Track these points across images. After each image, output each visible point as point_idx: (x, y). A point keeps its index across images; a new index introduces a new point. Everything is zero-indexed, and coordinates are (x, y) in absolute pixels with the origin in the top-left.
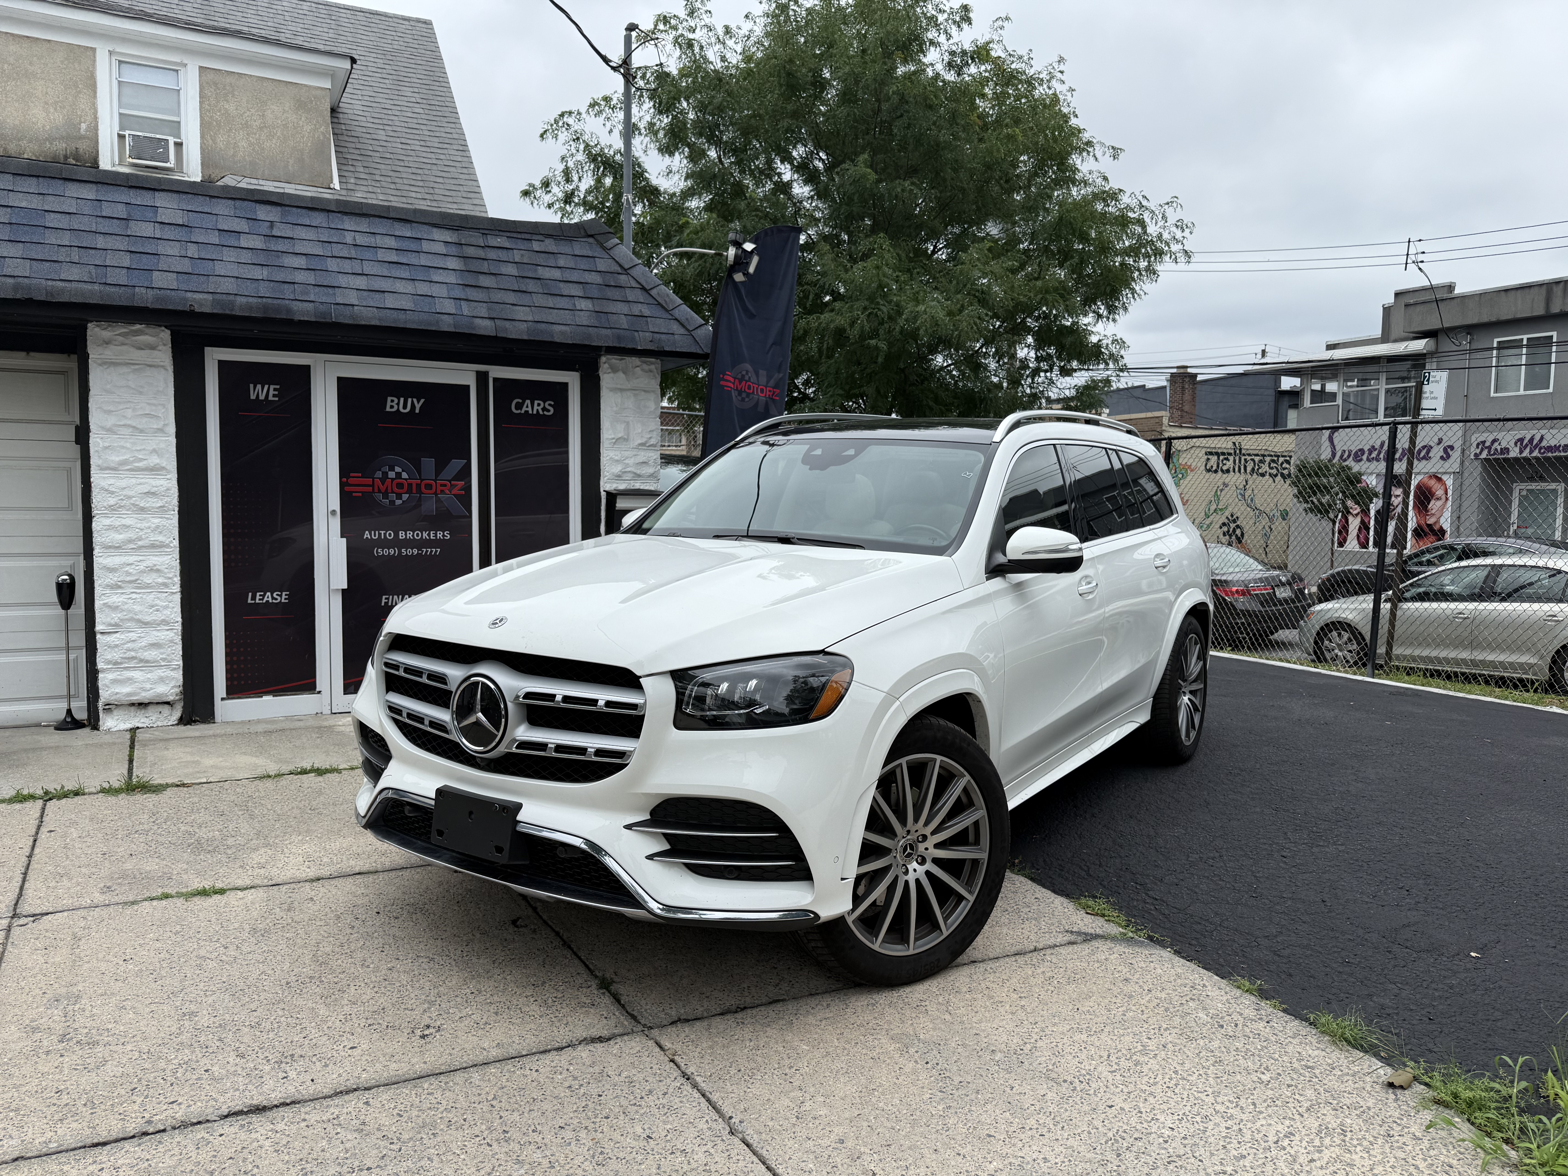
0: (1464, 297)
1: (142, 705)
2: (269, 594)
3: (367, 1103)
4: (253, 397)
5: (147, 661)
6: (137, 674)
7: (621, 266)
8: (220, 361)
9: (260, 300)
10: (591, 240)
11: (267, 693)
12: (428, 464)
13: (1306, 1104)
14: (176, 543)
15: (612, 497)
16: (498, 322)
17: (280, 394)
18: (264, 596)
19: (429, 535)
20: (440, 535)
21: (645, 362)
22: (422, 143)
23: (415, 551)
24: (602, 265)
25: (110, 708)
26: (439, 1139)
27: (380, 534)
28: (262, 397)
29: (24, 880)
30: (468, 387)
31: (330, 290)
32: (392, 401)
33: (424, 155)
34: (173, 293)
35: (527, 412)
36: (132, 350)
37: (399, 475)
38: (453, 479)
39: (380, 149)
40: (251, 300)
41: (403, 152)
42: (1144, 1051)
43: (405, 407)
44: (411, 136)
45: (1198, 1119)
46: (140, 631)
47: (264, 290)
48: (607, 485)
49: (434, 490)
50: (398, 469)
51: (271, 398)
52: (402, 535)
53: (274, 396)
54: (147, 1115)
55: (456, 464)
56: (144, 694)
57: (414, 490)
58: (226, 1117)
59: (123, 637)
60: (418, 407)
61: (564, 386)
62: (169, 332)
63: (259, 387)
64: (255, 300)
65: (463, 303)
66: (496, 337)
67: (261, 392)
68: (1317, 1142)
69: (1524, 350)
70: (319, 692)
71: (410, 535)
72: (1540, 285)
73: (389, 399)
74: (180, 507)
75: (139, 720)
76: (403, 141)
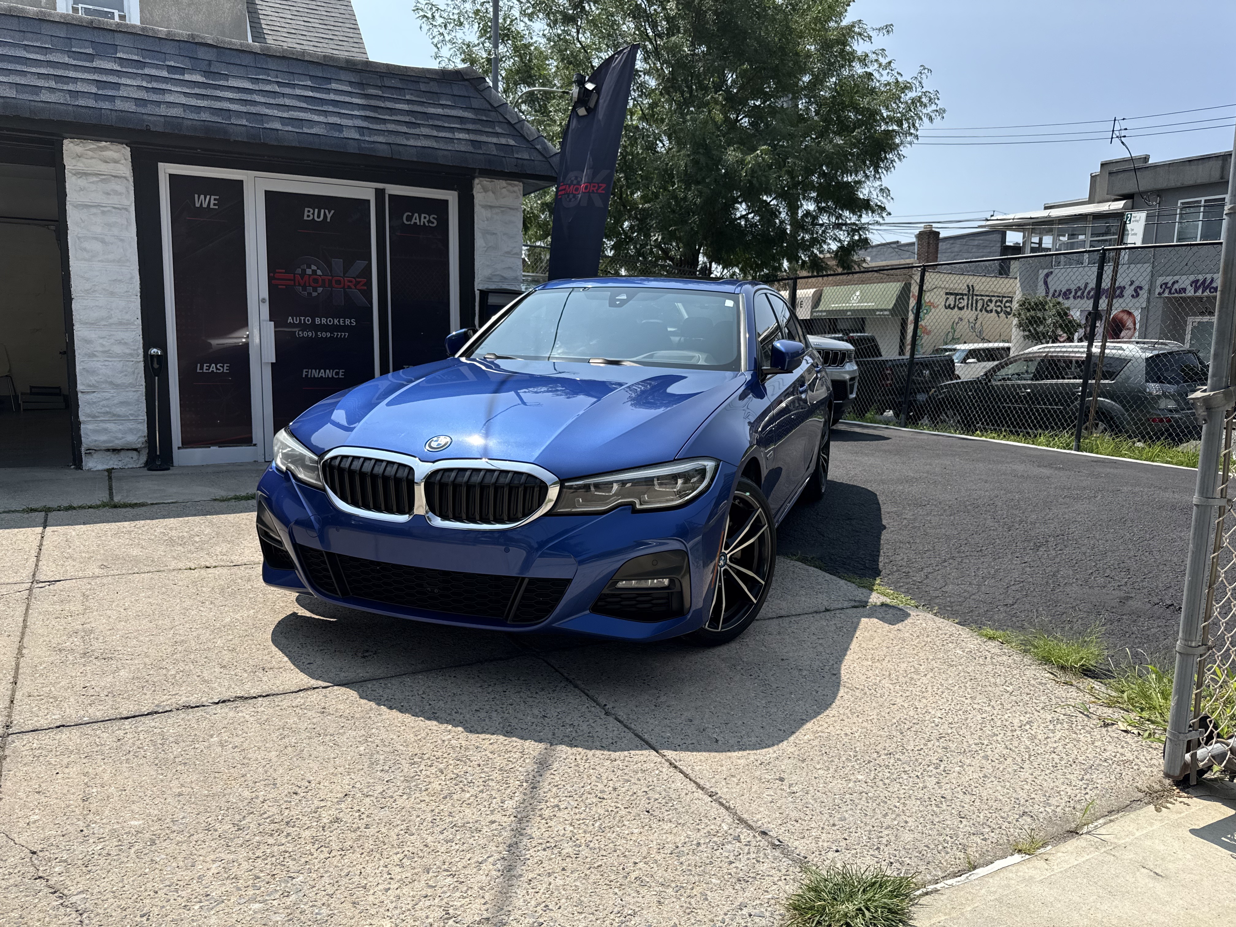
0: (1155, 167)
1: (115, 451)
2: (213, 365)
3: (325, 696)
4: (198, 205)
5: (119, 416)
6: (110, 426)
7: (490, 104)
8: (170, 175)
9: (202, 123)
10: (467, 83)
11: (214, 444)
12: (338, 263)
13: (1042, 705)
14: (139, 322)
15: (484, 294)
16: (393, 147)
17: (219, 203)
18: (209, 367)
19: (339, 321)
20: (348, 322)
21: (511, 184)
22: (321, 22)
23: (329, 335)
24: (475, 104)
25: (90, 451)
26: (384, 717)
27: (300, 320)
28: (205, 205)
29: (38, 560)
30: (369, 201)
31: (258, 117)
32: (309, 211)
33: (322, 31)
34: (132, 115)
35: (415, 223)
36: (100, 162)
37: (314, 272)
38: (358, 277)
39: (287, 25)
40: (195, 122)
41: (305, 28)
42: (917, 672)
43: (319, 217)
44: (312, 16)
45: (961, 712)
46: (112, 391)
47: (205, 116)
48: (479, 284)
49: (342, 285)
50: (314, 267)
51: (212, 206)
52: (317, 321)
53: (215, 204)
54: (156, 702)
55: (360, 264)
56: (117, 442)
57: (327, 285)
58: (217, 703)
59: (99, 396)
60: (329, 216)
61: (446, 202)
62: (129, 149)
63: (202, 197)
64: (199, 123)
65: (365, 130)
66: (391, 158)
67: (204, 201)
68: (1051, 727)
69: (1202, 209)
70: (255, 445)
71: (324, 321)
72: (1216, 157)
73: (306, 209)
74: (141, 292)
75: (113, 462)
76: (306, 19)
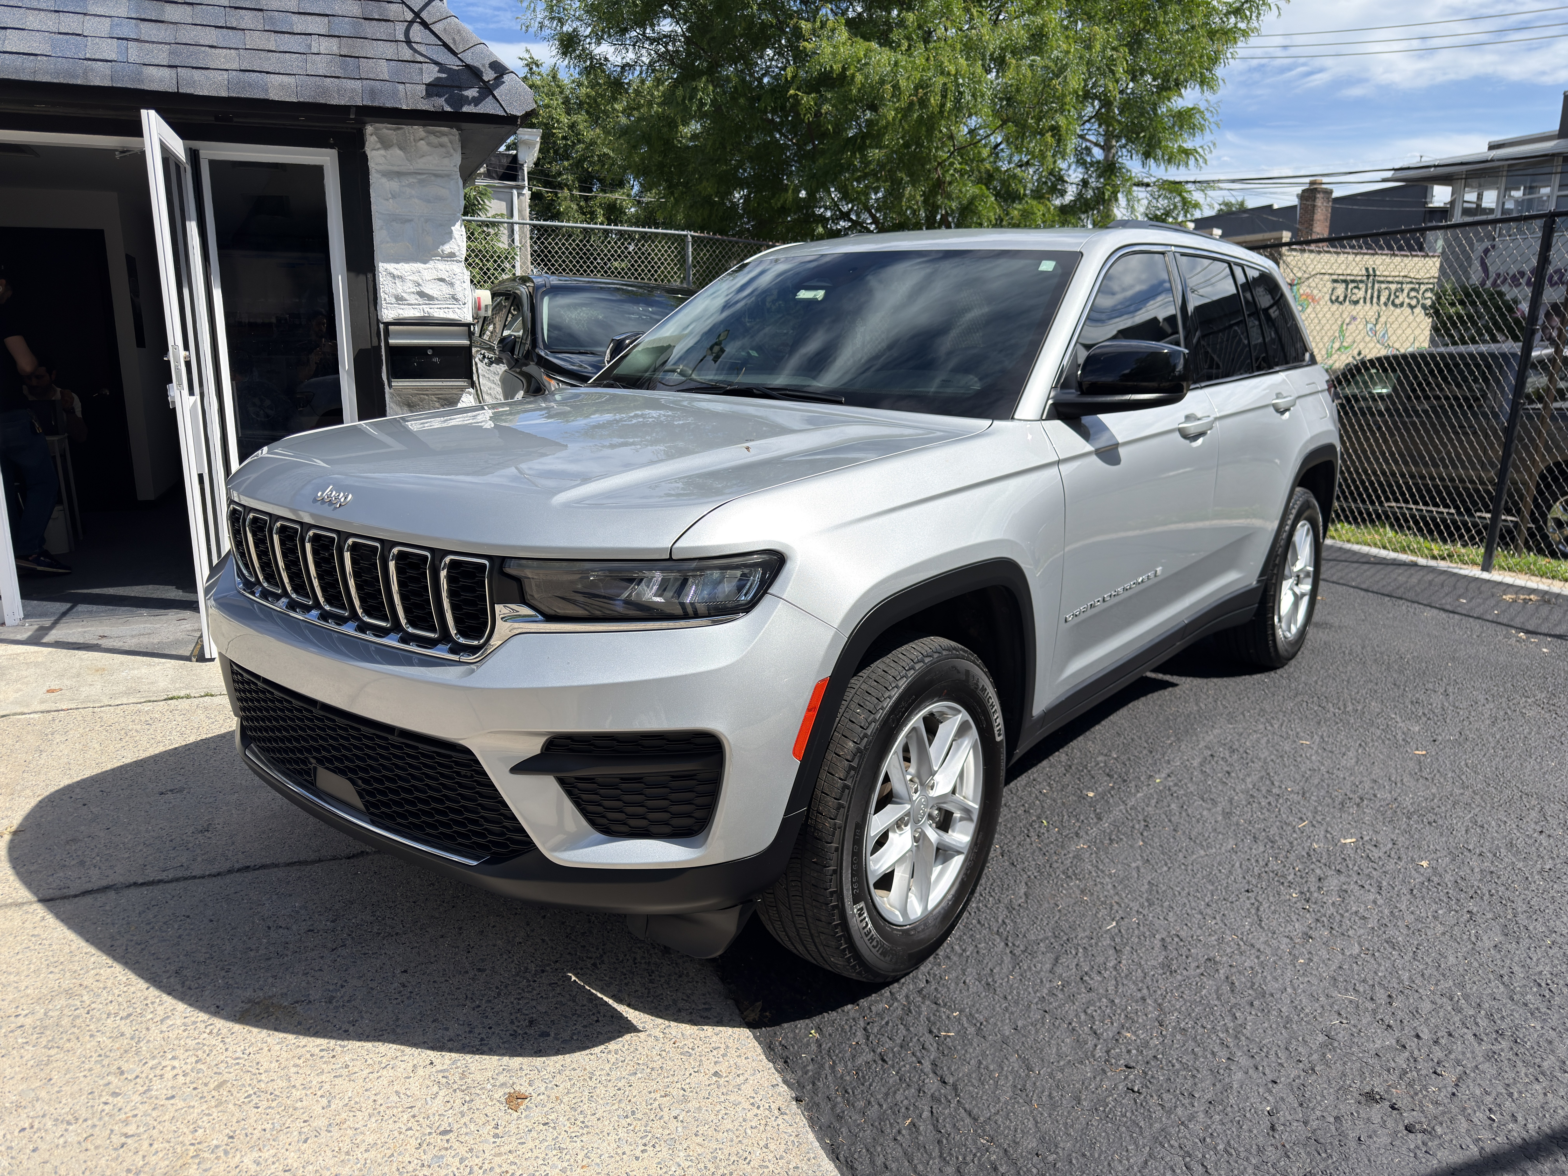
16: (183, 72)
21: (432, 133)
48: (388, 310)
61: (317, 171)
65: (131, 44)
66: (178, 94)
